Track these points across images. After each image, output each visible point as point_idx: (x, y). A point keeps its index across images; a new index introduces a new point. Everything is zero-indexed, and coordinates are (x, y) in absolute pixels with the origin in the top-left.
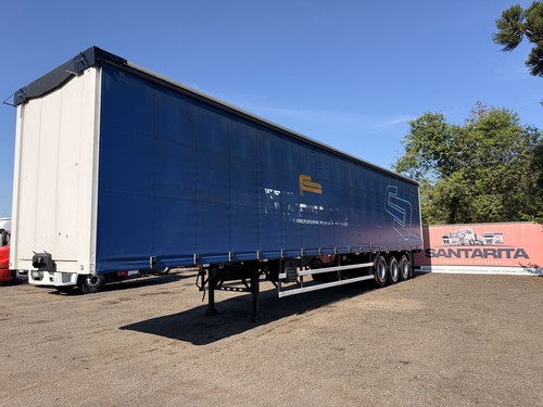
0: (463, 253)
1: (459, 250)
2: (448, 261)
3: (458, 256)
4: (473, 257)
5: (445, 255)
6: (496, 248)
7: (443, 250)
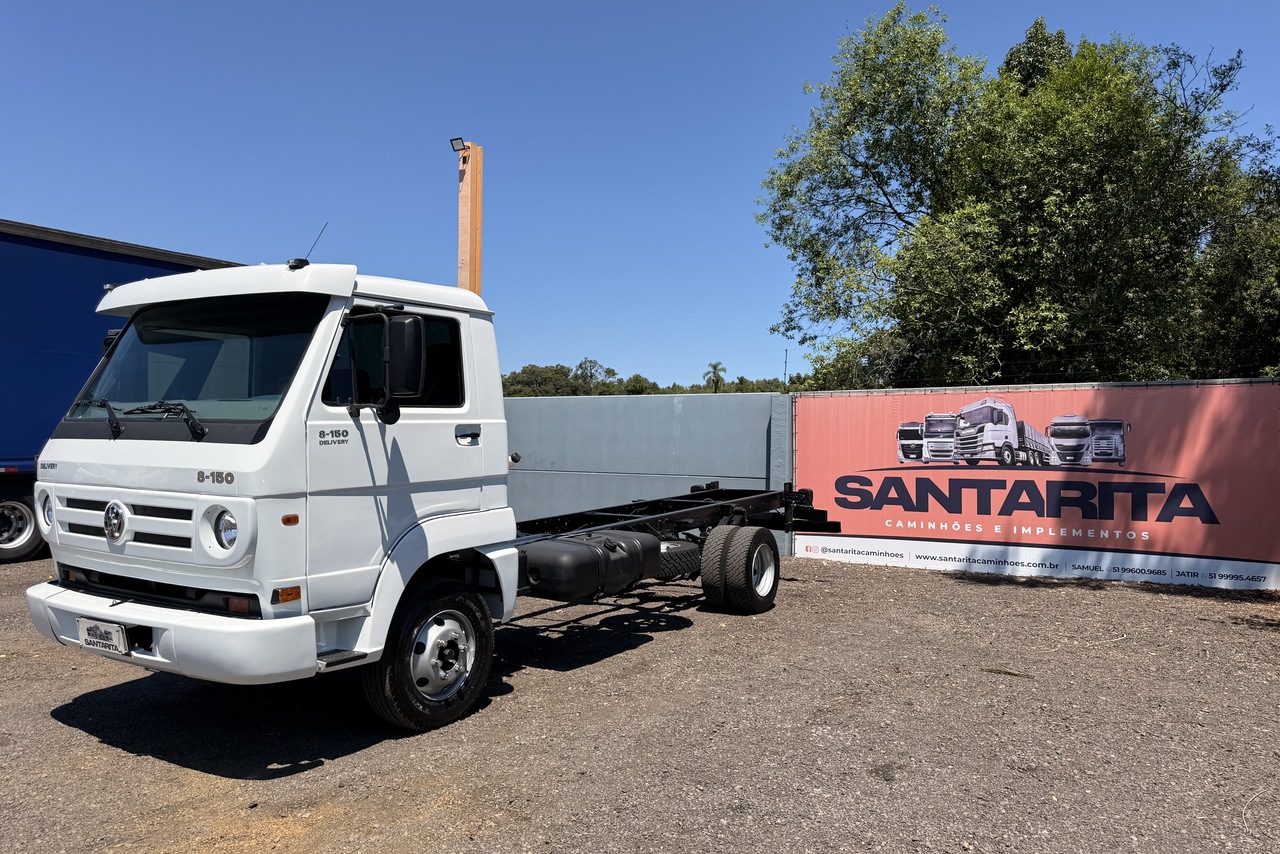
0: (969, 497)
1: (957, 485)
2: (912, 522)
3: (953, 505)
4: (1006, 510)
5: (904, 501)
6: (1094, 479)
7: (898, 483)
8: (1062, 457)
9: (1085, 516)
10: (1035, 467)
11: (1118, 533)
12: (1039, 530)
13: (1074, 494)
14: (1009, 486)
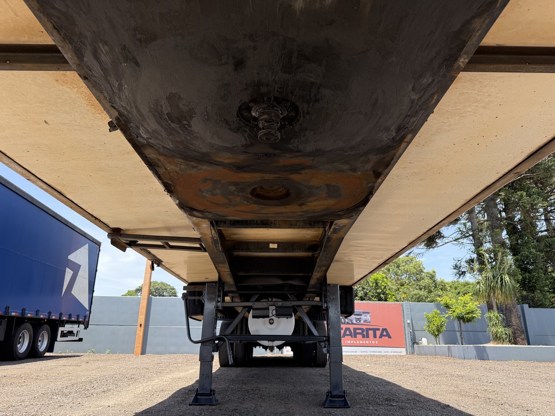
8: (356, 321)
9: (363, 337)
10: (350, 324)
11: (370, 342)
12: (352, 342)
13: (360, 331)
14: (344, 329)
